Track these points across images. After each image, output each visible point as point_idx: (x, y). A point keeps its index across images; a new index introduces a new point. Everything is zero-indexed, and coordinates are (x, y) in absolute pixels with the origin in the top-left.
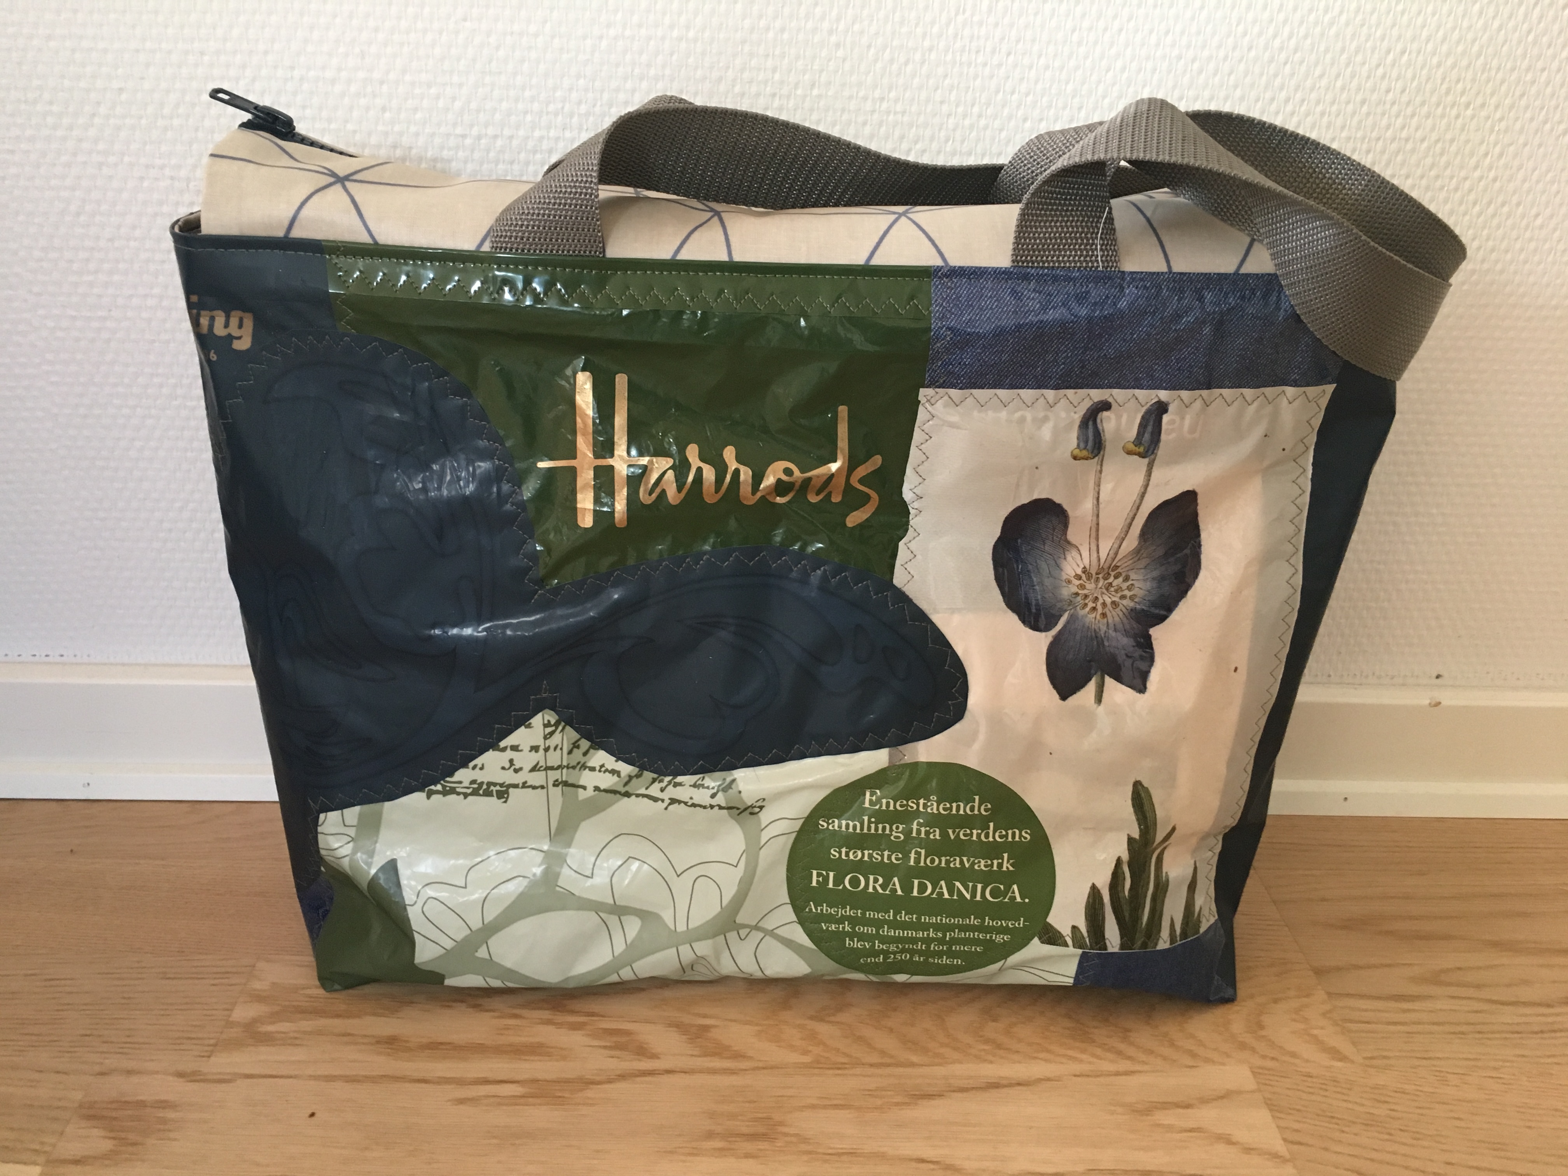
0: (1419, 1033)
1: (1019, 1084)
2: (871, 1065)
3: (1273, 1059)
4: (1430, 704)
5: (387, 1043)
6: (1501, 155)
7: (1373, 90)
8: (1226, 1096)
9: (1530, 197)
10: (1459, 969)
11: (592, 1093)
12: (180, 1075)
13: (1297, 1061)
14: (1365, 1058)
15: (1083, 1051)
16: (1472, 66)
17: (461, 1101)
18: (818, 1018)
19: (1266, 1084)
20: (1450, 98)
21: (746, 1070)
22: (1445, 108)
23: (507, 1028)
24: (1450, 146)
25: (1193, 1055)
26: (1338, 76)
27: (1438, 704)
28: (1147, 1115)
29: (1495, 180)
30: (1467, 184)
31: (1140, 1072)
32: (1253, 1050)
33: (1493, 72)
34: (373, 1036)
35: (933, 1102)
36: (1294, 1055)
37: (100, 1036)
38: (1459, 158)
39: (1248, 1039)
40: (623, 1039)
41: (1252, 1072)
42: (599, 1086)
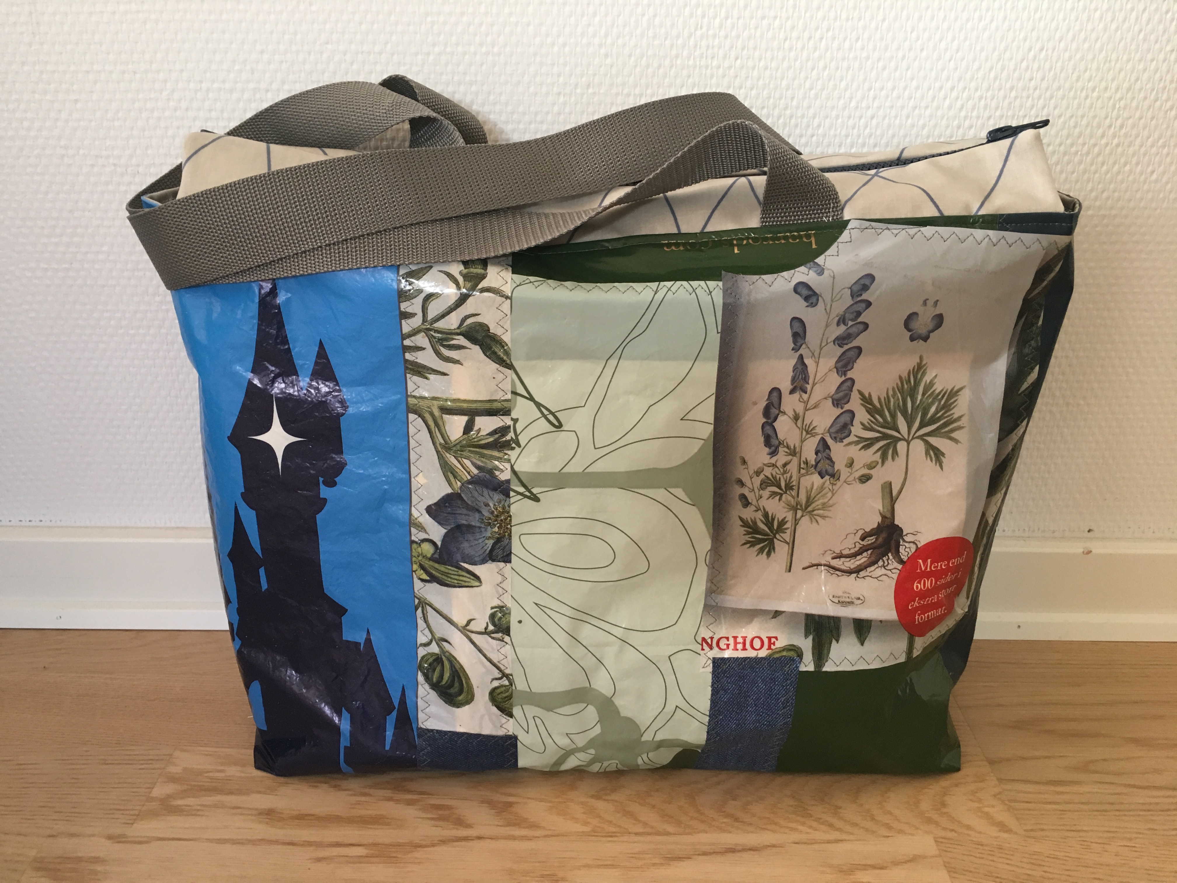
0: (1070, 811)
1: (750, 849)
2: (636, 834)
3: (952, 830)
4: (1083, 552)
5: (266, 814)
6: (1121, 127)
7: (1019, 79)
8: (913, 859)
9: (1147, 158)
10: (1105, 760)
11: (419, 854)
12: (110, 837)
13: (970, 832)
14: (1025, 830)
15: (803, 824)
16: (1096, 60)
17: (319, 860)
18: (597, 797)
19: (946, 851)
20: (1080, 84)
21: (538, 837)
22: (1076, 91)
23: (358, 803)
24: (1081, 121)
25: (888, 827)
26: (991, 69)
27: (1090, 552)
28: (850, 875)
29: (1118, 145)
30: (1096, 150)
31: (845, 840)
32: (937, 824)
33: (1113, 63)
34: (256, 809)
35: (681, 864)
36: (969, 827)
37: (54, 807)
38: (1089, 128)
39: (935, 816)
40: (447, 813)
41: (936, 841)
42: (425, 849)
